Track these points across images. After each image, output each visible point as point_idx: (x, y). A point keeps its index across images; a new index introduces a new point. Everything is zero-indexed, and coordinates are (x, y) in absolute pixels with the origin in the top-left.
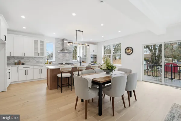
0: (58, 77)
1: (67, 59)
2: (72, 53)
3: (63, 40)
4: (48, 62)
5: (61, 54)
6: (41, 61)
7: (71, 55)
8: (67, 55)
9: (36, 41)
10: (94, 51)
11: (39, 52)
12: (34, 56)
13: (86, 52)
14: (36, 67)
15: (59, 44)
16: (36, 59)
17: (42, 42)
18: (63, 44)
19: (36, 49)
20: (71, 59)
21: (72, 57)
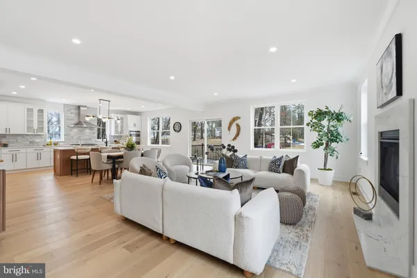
0: (72, 160)
1: (87, 137)
2: (96, 129)
3: (79, 107)
4: (51, 142)
5: (75, 130)
6: (37, 140)
7: (93, 131)
8: (87, 131)
9: (30, 111)
10: (135, 125)
11: (35, 126)
12: (26, 133)
13: (122, 127)
14: (30, 150)
15: (72, 113)
16: (28, 137)
17: (41, 111)
18: (79, 114)
19: (30, 122)
20: (95, 137)
21: (96, 135)
